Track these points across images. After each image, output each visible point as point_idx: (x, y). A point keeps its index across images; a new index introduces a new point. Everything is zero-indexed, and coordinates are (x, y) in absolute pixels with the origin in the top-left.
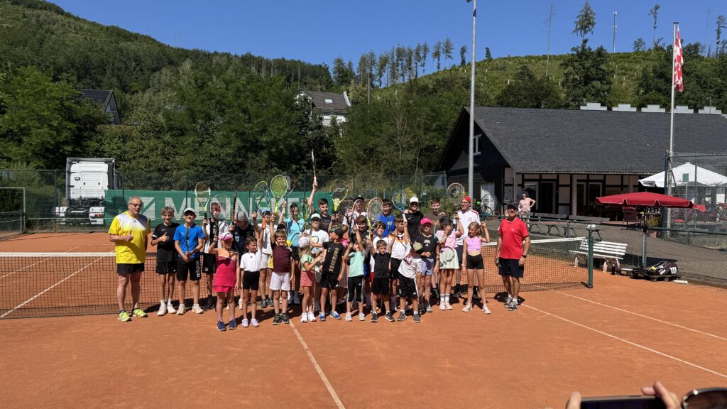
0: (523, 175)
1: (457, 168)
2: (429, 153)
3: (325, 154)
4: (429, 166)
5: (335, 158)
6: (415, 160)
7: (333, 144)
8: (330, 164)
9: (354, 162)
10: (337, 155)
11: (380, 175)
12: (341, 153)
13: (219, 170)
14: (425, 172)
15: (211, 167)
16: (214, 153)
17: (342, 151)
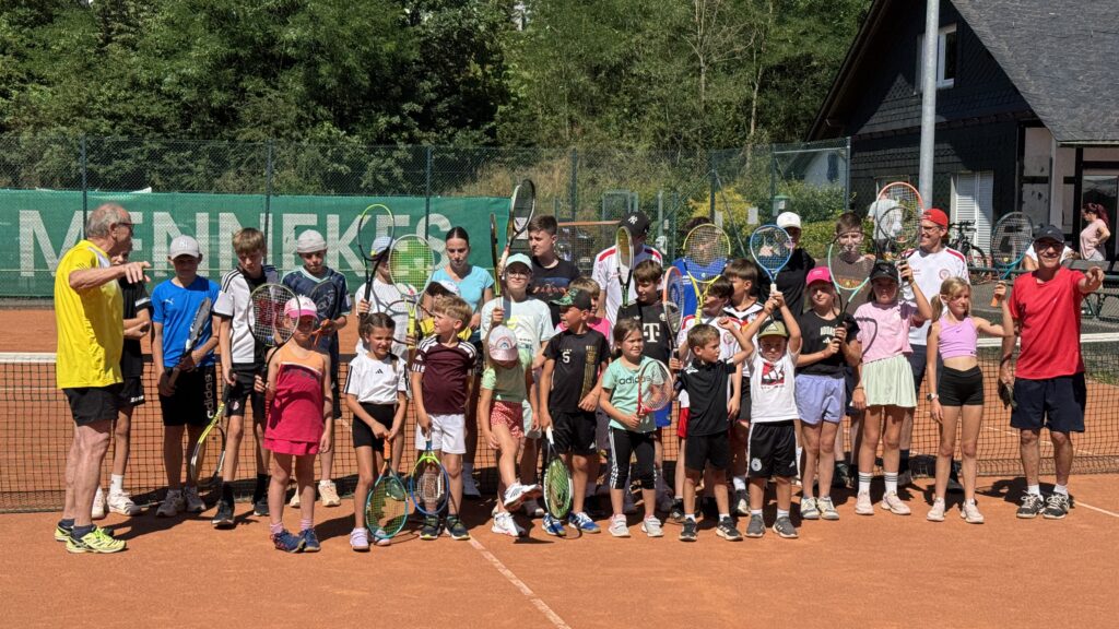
0: (1080, 150)
1: (879, 129)
2: (790, 82)
3: (473, 82)
4: (791, 123)
5: (504, 95)
6: (748, 102)
7: (499, 50)
8: (488, 114)
9: (564, 109)
10: (512, 85)
11: (641, 149)
12: (521, 78)
13: (159, 129)
14: (779, 139)
15: (135, 120)
16: (144, 77)
17: (526, 74)
